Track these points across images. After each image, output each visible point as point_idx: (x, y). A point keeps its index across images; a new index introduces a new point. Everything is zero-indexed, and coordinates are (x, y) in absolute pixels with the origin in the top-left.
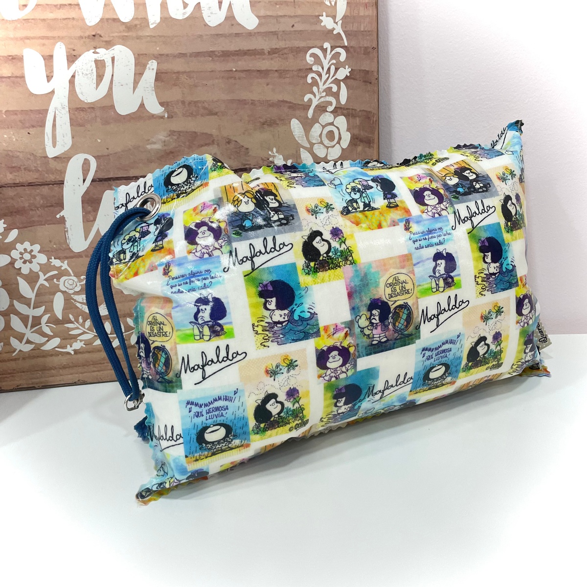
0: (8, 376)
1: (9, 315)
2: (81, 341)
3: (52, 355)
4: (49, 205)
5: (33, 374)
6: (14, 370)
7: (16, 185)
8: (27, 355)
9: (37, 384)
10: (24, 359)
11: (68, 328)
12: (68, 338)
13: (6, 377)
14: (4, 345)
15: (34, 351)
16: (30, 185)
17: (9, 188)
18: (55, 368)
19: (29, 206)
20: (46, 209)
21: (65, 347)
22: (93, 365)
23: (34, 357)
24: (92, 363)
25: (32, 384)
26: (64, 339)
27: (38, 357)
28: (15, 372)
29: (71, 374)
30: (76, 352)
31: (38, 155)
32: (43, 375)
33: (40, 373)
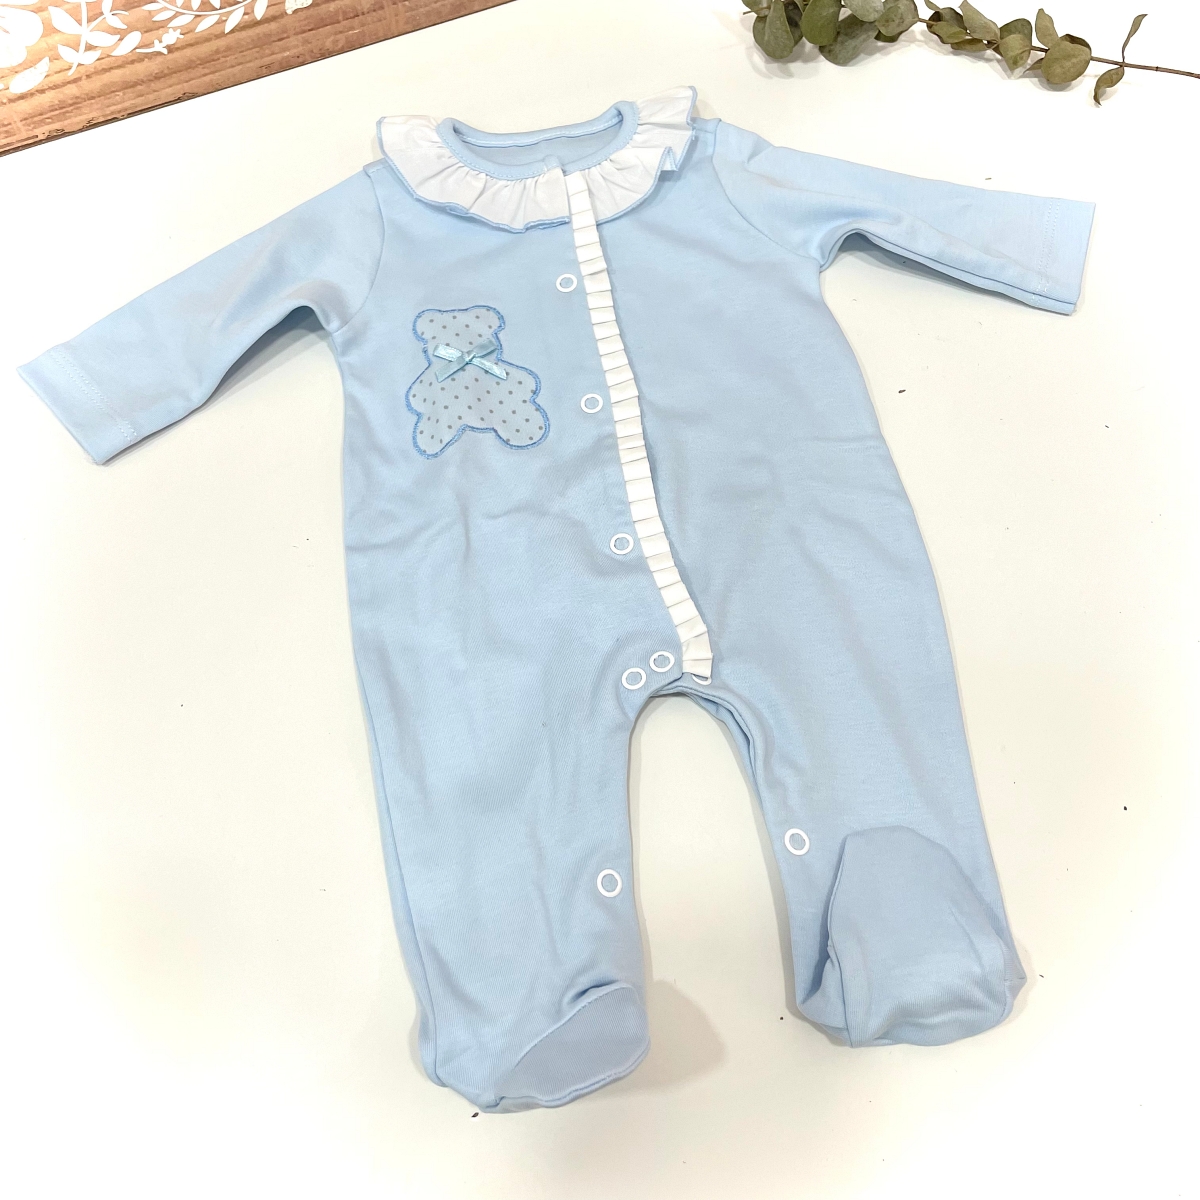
0: (69, 109)
1: (47, 9)
2: (175, 29)
3: (132, 62)
5: (109, 98)
6: (77, 98)
8: (93, 70)
9: (119, 112)
10: (88, 76)
11: (150, 12)
12: (152, 27)
13: (67, 112)
14: (50, 60)
15: (102, 61)
18: (143, 82)
21: (150, 44)
22: (200, 65)
23: (105, 71)
24: (199, 62)
25: (112, 113)
26: (146, 32)
27: (112, 68)
28: (79, 100)
29: (170, 86)
30: (171, 49)
32: (126, 97)
33: (121, 94)
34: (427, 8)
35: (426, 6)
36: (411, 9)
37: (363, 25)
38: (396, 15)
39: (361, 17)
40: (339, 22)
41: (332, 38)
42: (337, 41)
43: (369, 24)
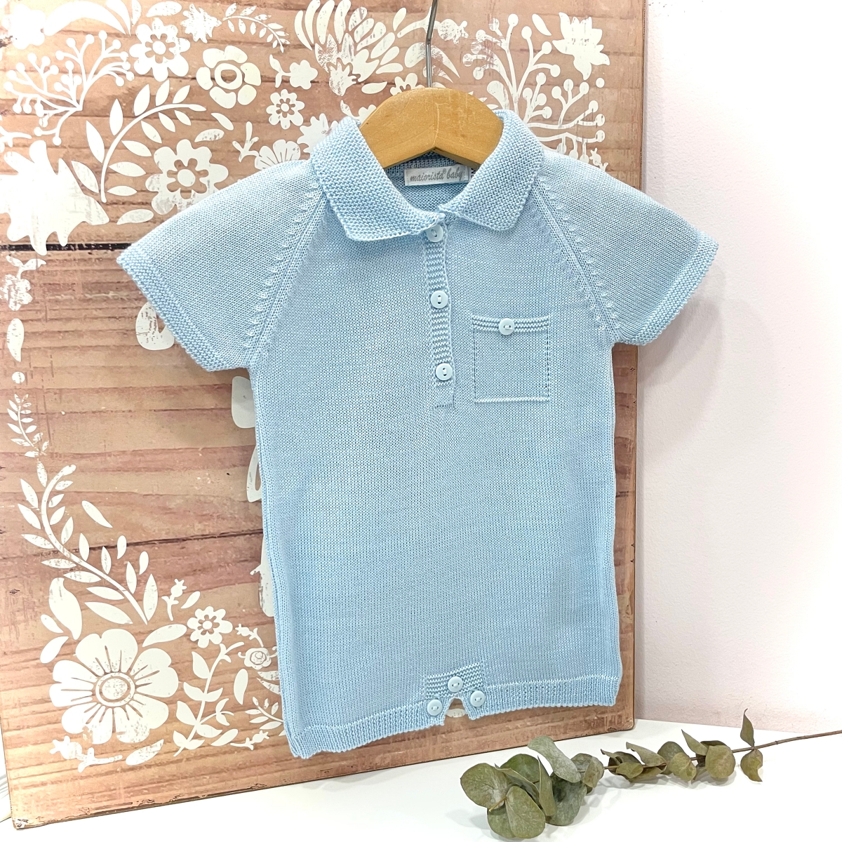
0: (164, 784)
1: (176, 703)
2: (264, 731)
3: (225, 753)
4: (242, 559)
5: (198, 780)
6: (174, 775)
7: (204, 537)
8: (193, 754)
9: (202, 792)
10: (188, 759)
11: (250, 715)
12: (248, 728)
13: (162, 786)
14: (164, 743)
15: (203, 748)
16: (222, 536)
17: (196, 541)
18: (228, 770)
19: (217, 562)
20: (238, 564)
21: (243, 741)
22: (276, 762)
23: (202, 757)
24: (275, 760)
25: (196, 793)
26: (242, 730)
27: (207, 756)
28: (175, 778)
29: (248, 776)
30: (256, 746)
31: (237, 499)
32: (211, 781)
33: (208, 777)
35: (458, 740)
36: (447, 741)
37: (407, 748)
38: (434, 744)
39: (407, 741)
40: (389, 743)
41: (382, 755)
42: (385, 758)
43: (412, 748)
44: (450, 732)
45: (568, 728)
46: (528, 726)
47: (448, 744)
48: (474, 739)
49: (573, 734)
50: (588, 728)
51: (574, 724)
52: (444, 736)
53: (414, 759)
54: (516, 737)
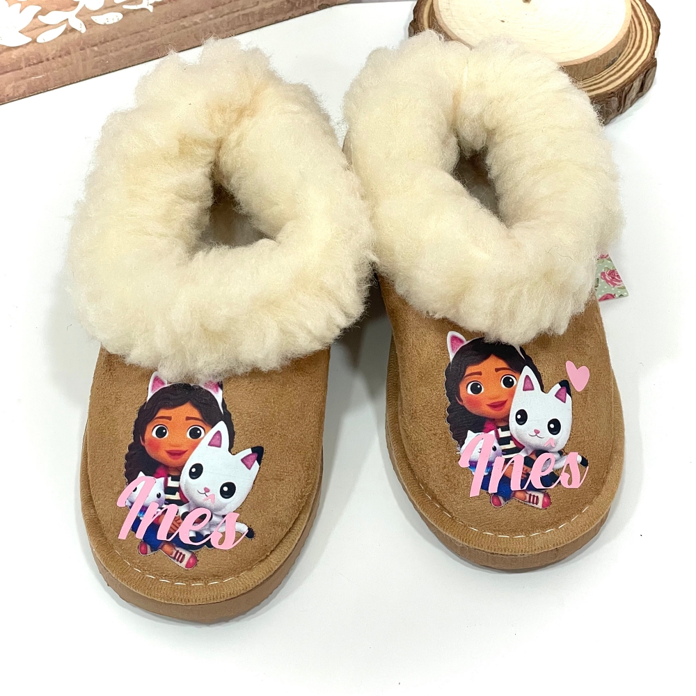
34: (118, 53)
35: (116, 50)
36: (101, 54)
37: (47, 71)
38: (84, 60)
39: (45, 62)
40: (21, 69)
41: (13, 84)
42: (18, 87)
43: (53, 69)
44: (103, 43)
45: (265, 13)
46: (211, 19)
47: (103, 58)
48: (138, 46)
49: (271, 19)
50: (291, 10)
51: (272, 7)
52: (96, 48)
53: (59, 82)
54: (195, 35)
